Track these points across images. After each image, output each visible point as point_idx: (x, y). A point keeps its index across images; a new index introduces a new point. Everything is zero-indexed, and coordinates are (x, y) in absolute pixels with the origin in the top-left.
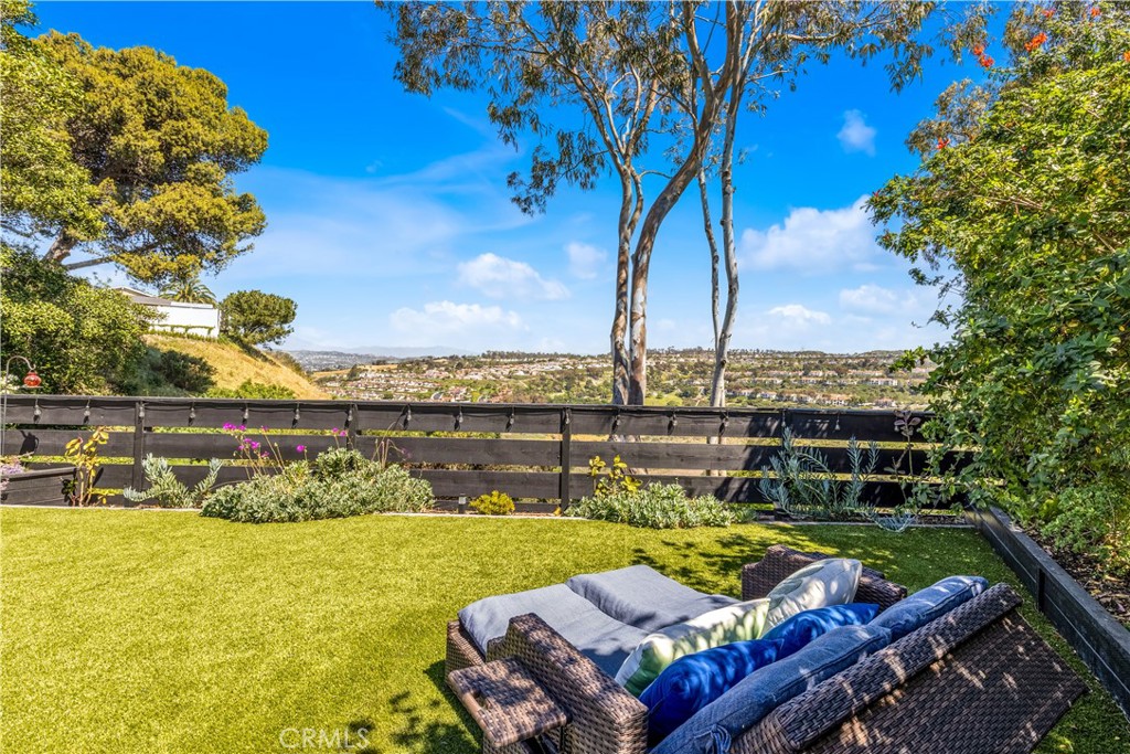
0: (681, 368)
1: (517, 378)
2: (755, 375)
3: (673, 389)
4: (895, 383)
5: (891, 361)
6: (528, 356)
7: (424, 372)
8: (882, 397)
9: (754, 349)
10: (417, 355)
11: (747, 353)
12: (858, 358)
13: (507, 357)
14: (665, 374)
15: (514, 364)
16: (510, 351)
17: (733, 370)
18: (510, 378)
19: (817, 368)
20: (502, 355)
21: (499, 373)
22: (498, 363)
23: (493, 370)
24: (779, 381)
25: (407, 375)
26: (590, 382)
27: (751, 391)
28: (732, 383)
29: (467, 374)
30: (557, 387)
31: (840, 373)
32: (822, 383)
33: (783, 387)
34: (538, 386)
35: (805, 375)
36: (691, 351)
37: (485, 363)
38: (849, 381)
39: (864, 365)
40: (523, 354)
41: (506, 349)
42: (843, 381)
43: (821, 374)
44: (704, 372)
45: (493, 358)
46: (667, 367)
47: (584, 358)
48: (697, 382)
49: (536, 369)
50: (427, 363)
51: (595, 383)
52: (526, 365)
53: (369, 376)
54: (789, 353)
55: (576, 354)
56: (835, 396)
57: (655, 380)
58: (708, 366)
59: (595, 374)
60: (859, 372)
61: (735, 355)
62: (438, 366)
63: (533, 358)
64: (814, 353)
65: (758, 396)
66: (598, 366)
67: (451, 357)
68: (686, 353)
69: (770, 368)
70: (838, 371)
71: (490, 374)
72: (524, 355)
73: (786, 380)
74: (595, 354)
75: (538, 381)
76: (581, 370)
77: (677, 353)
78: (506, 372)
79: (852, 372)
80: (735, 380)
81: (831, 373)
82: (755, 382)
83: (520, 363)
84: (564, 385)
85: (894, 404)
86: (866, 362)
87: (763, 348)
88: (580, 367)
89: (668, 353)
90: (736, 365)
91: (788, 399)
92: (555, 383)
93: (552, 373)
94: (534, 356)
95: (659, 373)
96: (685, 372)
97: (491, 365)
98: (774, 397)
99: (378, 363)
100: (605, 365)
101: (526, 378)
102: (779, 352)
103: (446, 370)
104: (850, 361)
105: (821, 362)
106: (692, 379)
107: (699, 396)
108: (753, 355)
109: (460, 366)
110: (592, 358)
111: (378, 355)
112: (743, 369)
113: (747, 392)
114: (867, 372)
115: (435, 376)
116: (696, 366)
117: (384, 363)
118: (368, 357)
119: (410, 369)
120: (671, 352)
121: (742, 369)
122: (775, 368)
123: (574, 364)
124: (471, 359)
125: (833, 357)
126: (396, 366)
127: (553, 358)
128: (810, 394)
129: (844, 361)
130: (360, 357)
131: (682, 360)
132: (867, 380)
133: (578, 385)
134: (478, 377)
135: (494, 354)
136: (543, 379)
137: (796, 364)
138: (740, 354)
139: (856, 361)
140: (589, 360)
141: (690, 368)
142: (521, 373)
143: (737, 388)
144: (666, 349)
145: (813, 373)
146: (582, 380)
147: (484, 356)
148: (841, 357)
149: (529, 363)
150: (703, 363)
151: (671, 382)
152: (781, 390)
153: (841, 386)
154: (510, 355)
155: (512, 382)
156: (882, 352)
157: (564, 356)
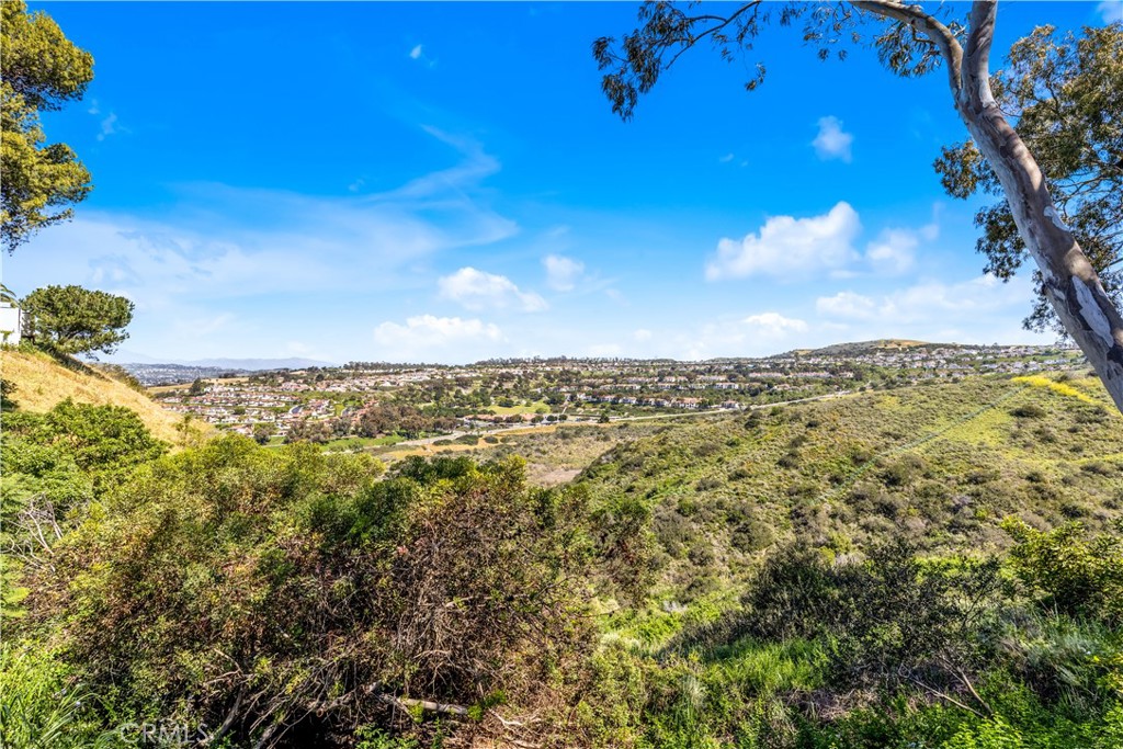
0: (548, 376)
1: (384, 389)
2: (616, 381)
3: (540, 397)
4: (737, 386)
5: (731, 367)
6: (394, 366)
7: (280, 385)
8: (727, 399)
9: (613, 357)
10: (271, 368)
11: (606, 362)
12: (704, 364)
13: (372, 368)
14: (533, 382)
15: (380, 374)
16: (375, 362)
17: (596, 377)
18: (376, 389)
19: (670, 374)
20: (366, 366)
21: (364, 385)
22: (361, 374)
23: (357, 382)
24: (638, 387)
25: (260, 389)
26: (459, 391)
27: (613, 397)
28: (596, 390)
29: (328, 386)
30: (425, 397)
31: (690, 378)
32: (675, 388)
33: (642, 392)
34: (406, 396)
35: (660, 381)
36: (556, 360)
37: (348, 375)
38: (699, 386)
39: (710, 371)
40: (389, 364)
41: (370, 360)
42: (693, 385)
43: (674, 379)
44: (569, 380)
45: (357, 369)
46: (534, 375)
47: (452, 368)
48: (564, 390)
49: (403, 380)
50: (283, 375)
51: (465, 392)
52: (392, 376)
53: (216, 390)
54: (644, 361)
55: (443, 364)
56: (687, 400)
57: (524, 388)
58: (574, 374)
59: (464, 383)
60: (706, 377)
61: (596, 363)
62: (296, 378)
63: (399, 369)
64: (667, 360)
65: (620, 401)
66: (467, 376)
67: (310, 369)
68: (551, 362)
69: (629, 375)
70: (688, 376)
71: (354, 385)
72: (389, 366)
73: (644, 386)
74: (463, 364)
75: (407, 392)
76: (450, 380)
77: (542, 362)
78: (372, 384)
79: (700, 377)
80: (598, 387)
81: (683, 379)
82: (616, 388)
83: (386, 374)
84: (433, 394)
85: (737, 405)
86: (711, 368)
87: (622, 357)
88: (449, 377)
89: (534, 362)
90: (598, 373)
91: (647, 403)
92: (424, 394)
93: (421, 384)
94: (401, 366)
95: (527, 382)
96: (552, 380)
97: (355, 376)
98: (634, 402)
99: (226, 376)
100: (474, 375)
101: (393, 389)
102: (636, 361)
103: (305, 382)
104: (698, 368)
105: (673, 369)
106: (559, 387)
107: (566, 403)
108: (613, 363)
109: (320, 378)
110: (460, 367)
111: (225, 367)
112: (606, 376)
113: (610, 398)
114: (713, 378)
115: (293, 389)
116: (561, 374)
117: (233, 376)
118: (213, 369)
119: (264, 382)
120: (537, 362)
121: (604, 376)
122: (633, 376)
123: (443, 374)
124: (333, 371)
125: (683, 365)
126: (247, 379)
127: (420, 368)
128: (667, 398)
129: (692, 368)
130: (204, 370)
131: (548, 369)
132: (714, 385)
133: (448, 395)
134: (342, 389)
135: (358, 365)
136: (411, 389)
137: (652, 371)
138: (601, 362)
139: (703, 368)
140: (458, 370)
141: (556, 376)
142: (388, 384)
143: (601, 394)
144: (532, 358)
145: (667, 379)
146: (451, 389)
147: (346, 367)
148: (690, 364)
149: (396, 373)
150: (568, 371)
151: (539, 390)
152: (640, 395)
153: (692, 390)
154: (375, 366)
155: (378, 393)
156: (723, 359)
157: (432, 366)
